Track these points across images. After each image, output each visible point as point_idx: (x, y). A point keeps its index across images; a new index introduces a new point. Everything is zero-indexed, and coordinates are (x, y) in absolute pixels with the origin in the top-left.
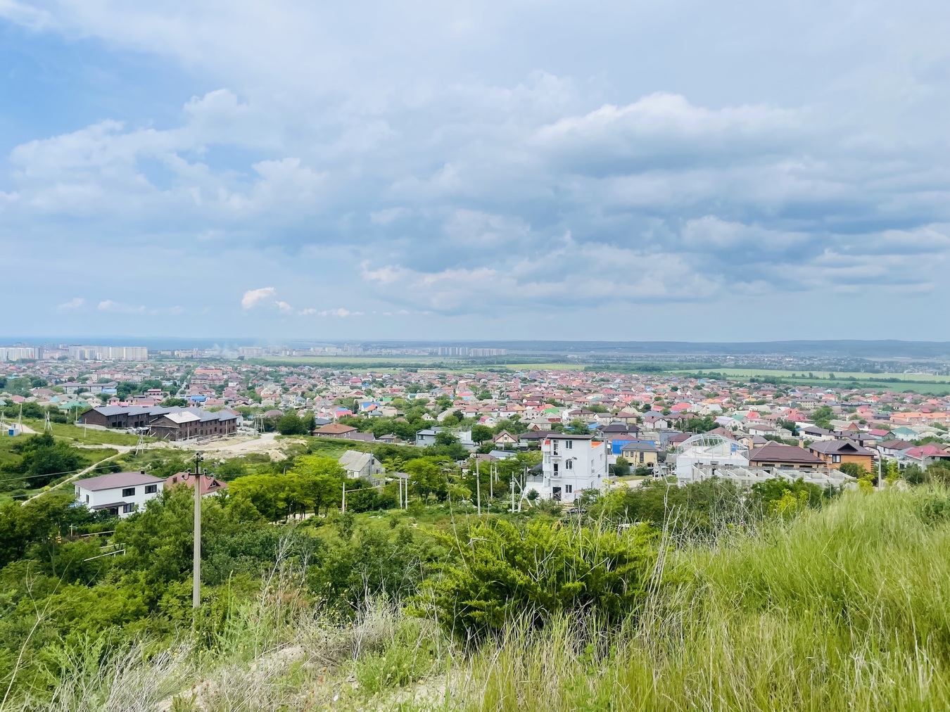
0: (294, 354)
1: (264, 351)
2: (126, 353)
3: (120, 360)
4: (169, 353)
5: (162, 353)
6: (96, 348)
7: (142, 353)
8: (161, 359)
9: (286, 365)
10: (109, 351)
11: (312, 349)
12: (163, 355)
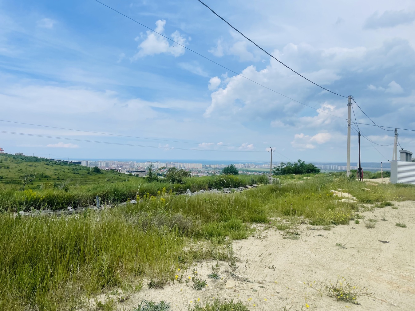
0: (256, 167)
1: (244, 166)
2: (194, 166)
3: (193, 168)
4: (208, 166)
5: (206, 166)
6: (184, 164)
7: (200, 166)
8: (207, 168)
9: (256, 172)
10: (189, 165)
11: (264, 165)
12: (207, 167)
